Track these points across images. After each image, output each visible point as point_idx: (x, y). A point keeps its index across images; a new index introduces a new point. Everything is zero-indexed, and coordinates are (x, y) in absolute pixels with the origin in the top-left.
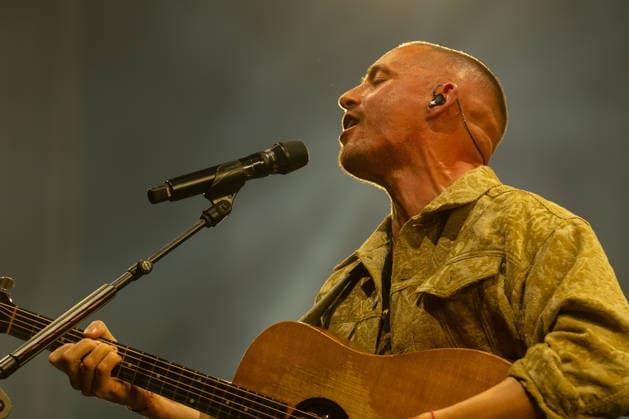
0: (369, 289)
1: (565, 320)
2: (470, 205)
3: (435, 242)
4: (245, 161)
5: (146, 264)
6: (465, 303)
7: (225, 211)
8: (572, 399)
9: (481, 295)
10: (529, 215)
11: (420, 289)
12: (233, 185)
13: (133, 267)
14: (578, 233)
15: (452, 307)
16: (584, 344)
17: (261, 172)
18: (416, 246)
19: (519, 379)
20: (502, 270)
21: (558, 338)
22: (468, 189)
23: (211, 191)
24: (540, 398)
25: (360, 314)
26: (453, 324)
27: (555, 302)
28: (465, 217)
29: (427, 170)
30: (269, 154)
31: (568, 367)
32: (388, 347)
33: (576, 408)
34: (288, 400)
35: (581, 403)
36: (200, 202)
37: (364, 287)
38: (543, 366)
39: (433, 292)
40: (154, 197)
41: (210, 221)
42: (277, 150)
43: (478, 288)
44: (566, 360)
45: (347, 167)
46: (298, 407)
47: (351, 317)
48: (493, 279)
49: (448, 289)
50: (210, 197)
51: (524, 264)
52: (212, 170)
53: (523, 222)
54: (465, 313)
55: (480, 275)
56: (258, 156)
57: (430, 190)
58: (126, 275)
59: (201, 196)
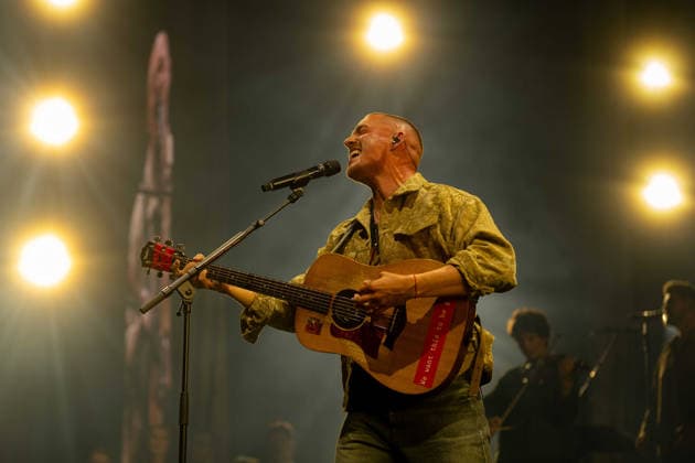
0: (364, 235)
1: (477, 241)
2: (417, 192)
3: (400, 210)
4: (310, 170)
5: (261, 222)
6: (421, 238)
7: (300, 195)
8: (482, 276)
9: (429, 233)
10: (451, 196)
11: (395, 232)
12: (304, 182)
13: (255, 223)
14: (477, 203)
15: (414, 240)
16: (488, 251)
17: (316, 176)
18: (390, 212)
19: (455, 266)
20: (440, 222)
21: (474, 248)
22: (414, 184)
23: (293, 185)
24: (466, 275)
25: (359, 248)
26: (415, 249)
27: (472, 233)
28: (415, 198)
29: (392, 175)
30: (322, 167)
31: (480, 261)
32: (379, 262)
33: (483, 281)
34: (332, 292)
35: (486, 278)
36: (288, 191)
37: (360, 234)
38: (468, 259)
39: (404, 233)
40: (264, 189)
41: (292, 200)
42: (325, 165)
43: (427, 231)
44: (478, 257)
45: (350, 176)
46: (339, 294)
47: (354, 249)
48: (435, 226)
49: (412, 231)
50: (292, 189)
51: (451, 218)
52: (293, 175)
53: (449, 199)
54: (420, 243)
55: (427, 225)
56: (316, 168)
57: (394, 185)
58: (252, 227)
59: (288, 188)
